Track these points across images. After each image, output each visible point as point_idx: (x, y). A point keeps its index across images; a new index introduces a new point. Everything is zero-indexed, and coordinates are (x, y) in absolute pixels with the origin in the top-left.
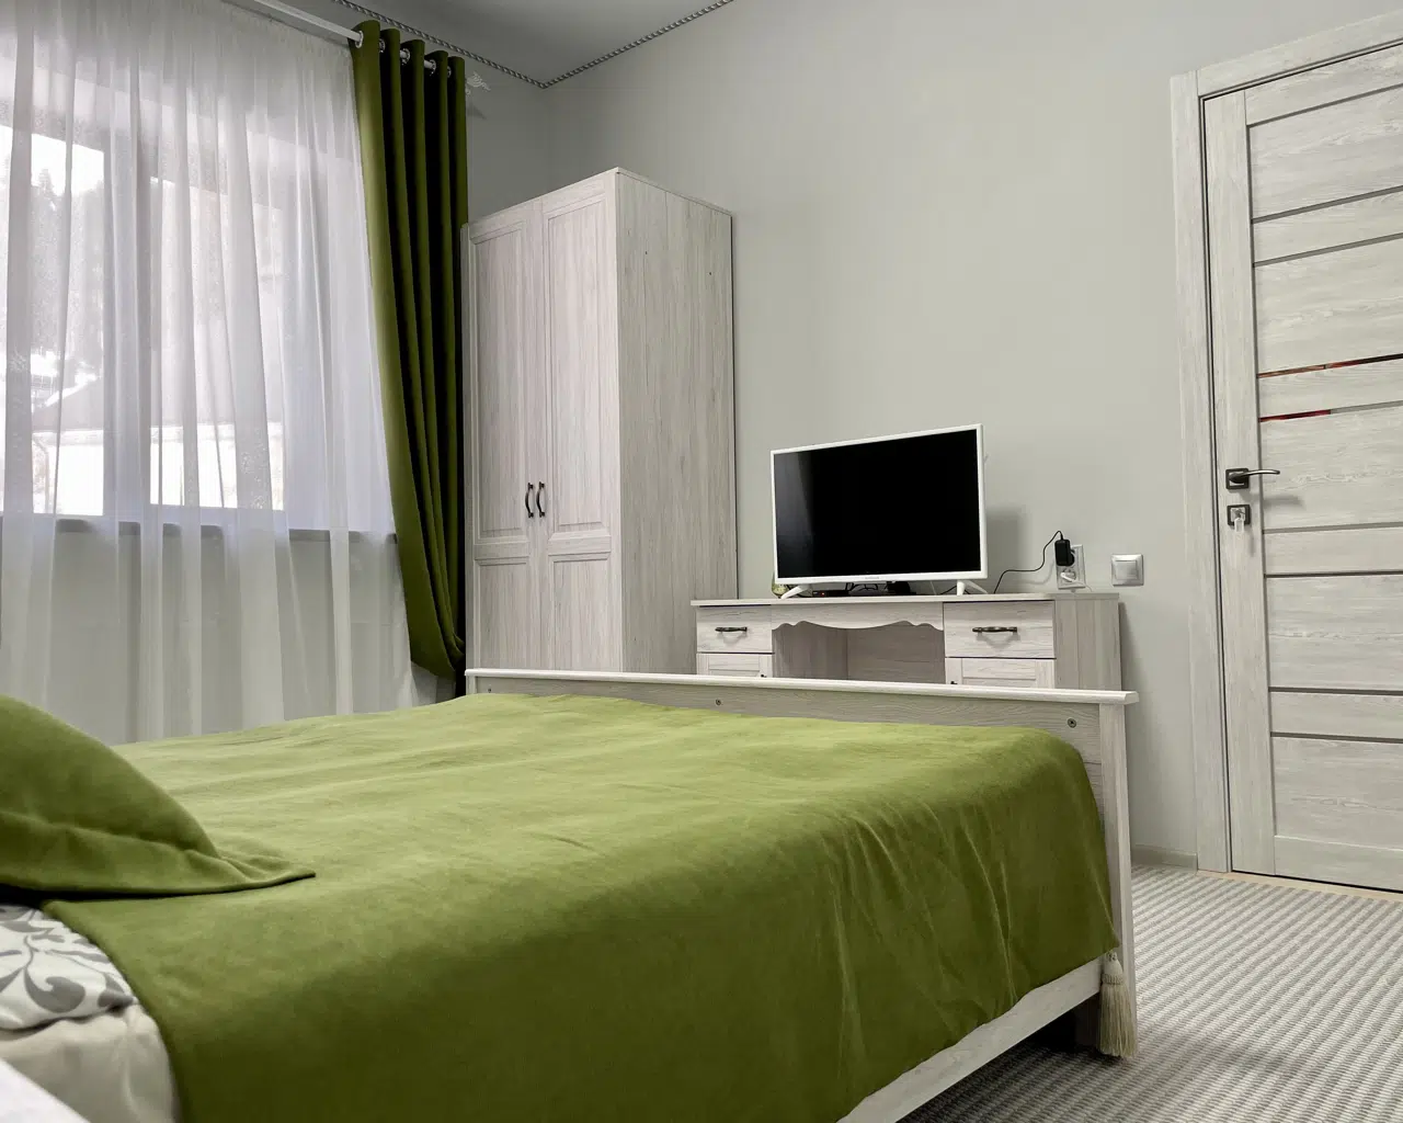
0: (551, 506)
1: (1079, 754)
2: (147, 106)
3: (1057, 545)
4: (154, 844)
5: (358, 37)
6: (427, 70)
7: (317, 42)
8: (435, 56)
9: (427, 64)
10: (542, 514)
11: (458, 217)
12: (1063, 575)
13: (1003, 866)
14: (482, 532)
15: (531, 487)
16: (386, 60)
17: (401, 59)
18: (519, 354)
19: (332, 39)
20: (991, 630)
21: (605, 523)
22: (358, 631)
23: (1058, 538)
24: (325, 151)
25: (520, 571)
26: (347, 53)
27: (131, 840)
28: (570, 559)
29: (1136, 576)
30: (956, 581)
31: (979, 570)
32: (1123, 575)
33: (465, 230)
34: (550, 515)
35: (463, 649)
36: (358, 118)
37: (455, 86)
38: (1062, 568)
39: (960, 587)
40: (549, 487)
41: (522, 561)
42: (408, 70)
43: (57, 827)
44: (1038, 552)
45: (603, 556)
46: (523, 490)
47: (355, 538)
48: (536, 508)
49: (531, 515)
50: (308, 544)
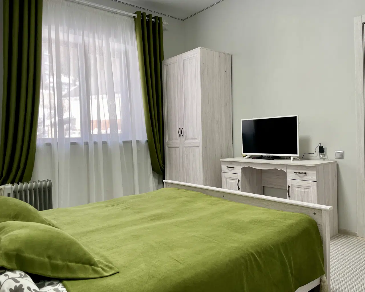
0: (185, 134)
1: (316, 223)
2: (86, 39)
3: (320, 147)
4: (85, 265)
5: (135, 15)
6: (153, 21)
7: (126, 18)
8: (154, 18)
9: (153, 20)
10: (183, 136)
11: (161, 59)
12: (321, 155)
13: (292, 258)
14: (168, 139)
15: (180, 129)
16: (142, 20)
17: (146, 20)
18: (176, 94)
19: (129, 16)
20: (299, 173)
21: (198, 139)
22: (139, 164)
23: (320, 145)
24: (128, 45)
25: (178, 149)
26: (133, 19)
27: (80, 265)
28: (189, 147)
29: (342, 156)
30: (291, 157)
31: (297, 154)
32: (338, 156)
33: (163, 62)
34: (184, 136)
35: (164, 167)
36: (136, 35)
37: (160, 24)
38: (321, 153)
39: (292, 158)
40: (184, 129)
41: (178, 147)
42: (148, 22)
43: (64, 263)
44: (314, 148)
45: (197, 147)
46: (178, 129)
47: (138, 142)
48: (181, 135)
49: (180, 136)
50: (127, 144)
